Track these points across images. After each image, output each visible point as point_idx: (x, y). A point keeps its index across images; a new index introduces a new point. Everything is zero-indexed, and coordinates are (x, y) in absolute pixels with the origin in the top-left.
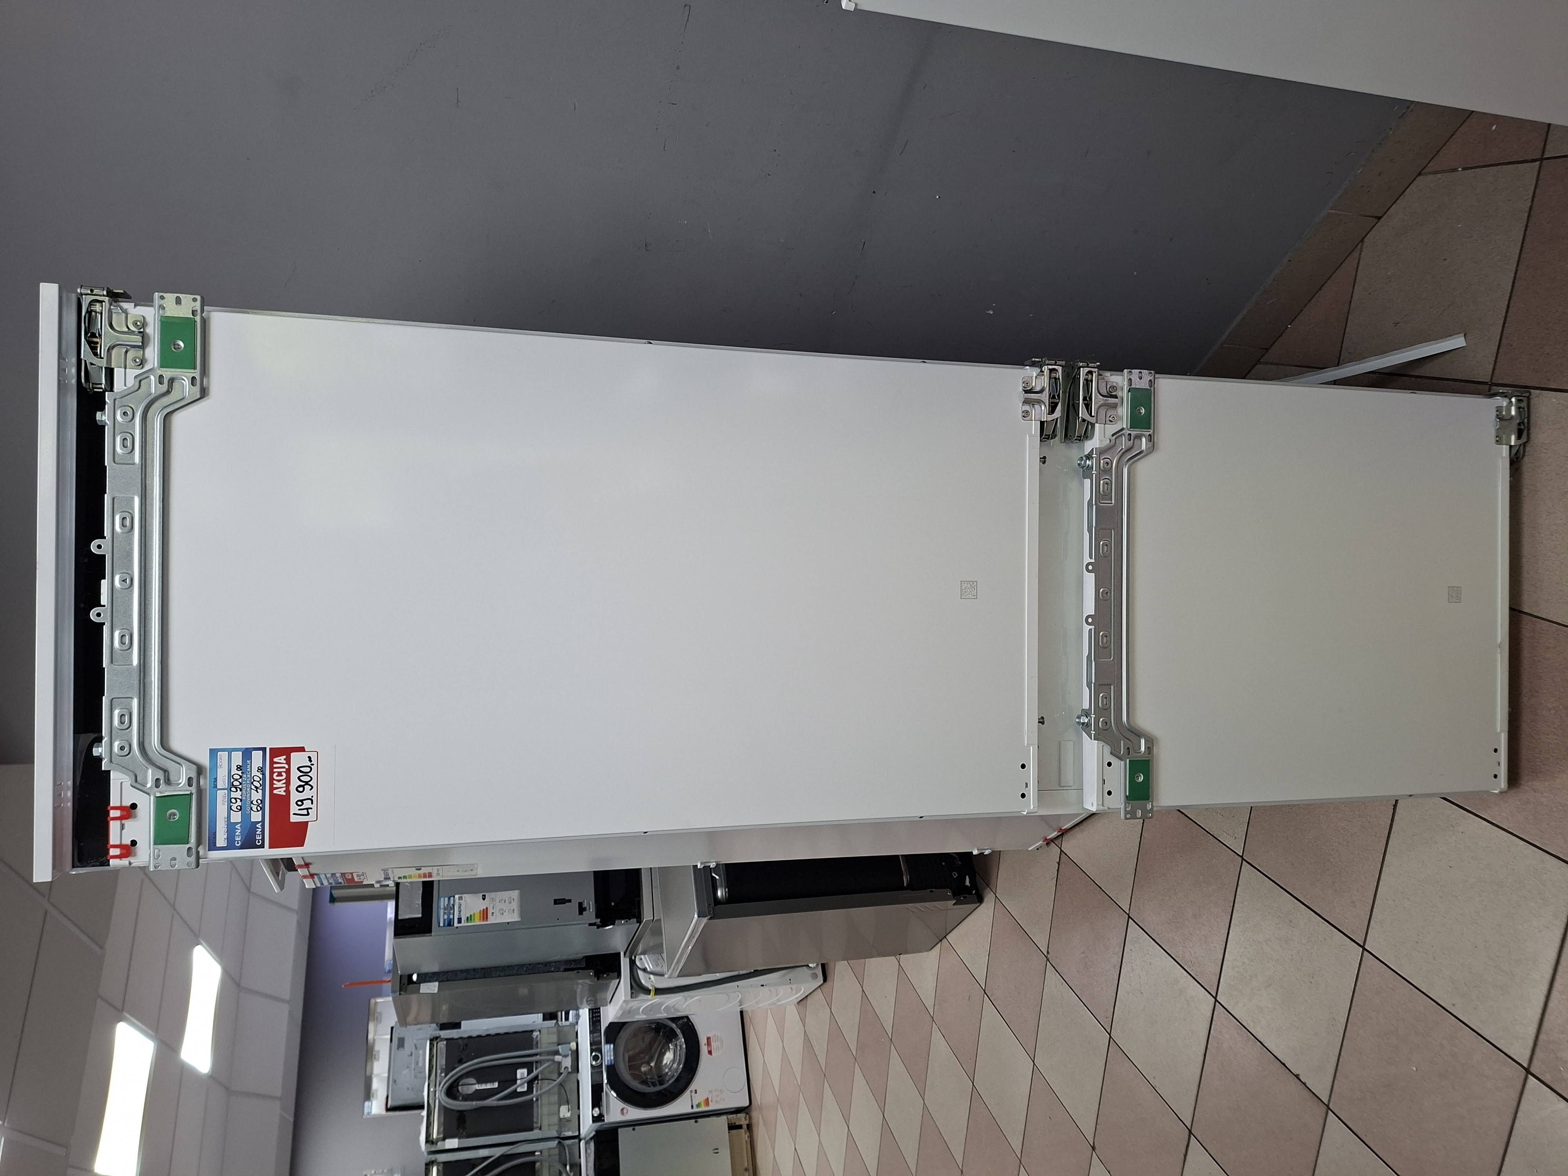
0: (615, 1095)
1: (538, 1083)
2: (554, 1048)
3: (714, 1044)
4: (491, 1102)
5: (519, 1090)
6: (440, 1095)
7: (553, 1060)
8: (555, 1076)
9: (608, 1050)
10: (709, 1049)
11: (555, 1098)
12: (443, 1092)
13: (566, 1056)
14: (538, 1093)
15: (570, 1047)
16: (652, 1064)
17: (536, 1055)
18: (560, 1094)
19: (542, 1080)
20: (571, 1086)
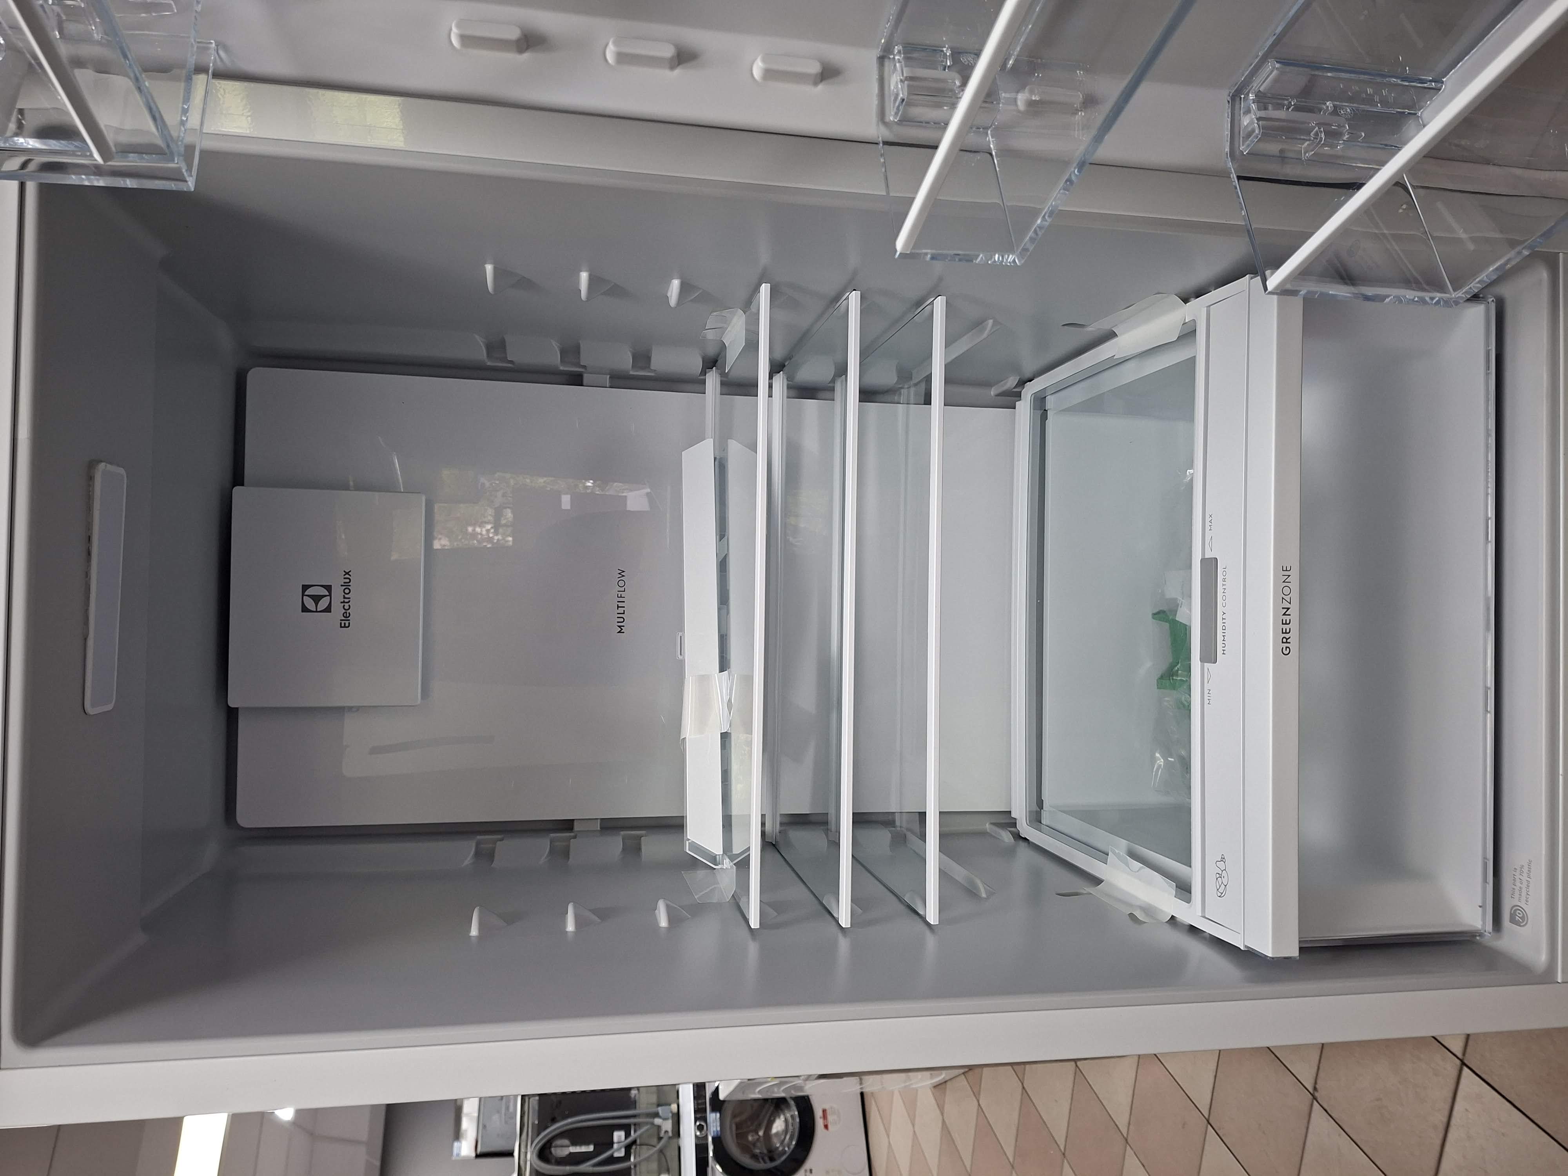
0: (721, 1170)
1: (636, 1148)
2: (653, 1110)
3: (830, 1118)
4: (586, 1167)
5: (616, 1155)
6: (531, 1155)
7: (653, 1124)
8: (654, 1141)
9: (713, 1118)
10: (826, 1123)
11: (654, 1166)
12: (535, 1154)
13: (665, 1119)
14: (636, 1161)
15: (671, 1109)
16: (761, 1133)
17: (634, 1116)
18: (659, 1161)
19: (640, 1145)
20: (671, 1153)
